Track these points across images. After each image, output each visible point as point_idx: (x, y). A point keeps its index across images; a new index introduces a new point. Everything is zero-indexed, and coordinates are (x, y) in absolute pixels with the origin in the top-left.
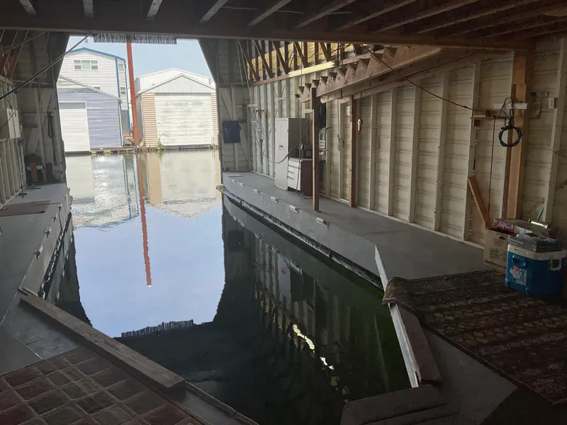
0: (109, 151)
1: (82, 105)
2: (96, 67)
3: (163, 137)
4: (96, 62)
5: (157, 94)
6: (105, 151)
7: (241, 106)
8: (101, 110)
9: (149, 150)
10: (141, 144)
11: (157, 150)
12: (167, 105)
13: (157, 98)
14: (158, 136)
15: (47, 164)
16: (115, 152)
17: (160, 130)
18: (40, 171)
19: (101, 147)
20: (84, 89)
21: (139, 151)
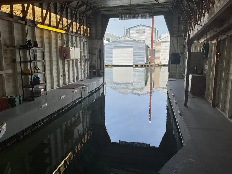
0: (140, 65)
1: (132, 47)
2: (144, 32)
3: (162, 60)
4: (144, 30)
5: (162, 42)
6: (138, 65)
7: (182, 46)
8: (138, 49)
9: (156, 66)
10: (153, 63)
11: (159, 66)
12: (166, 46)
13: (162, 44)
14: (160, 60)
15: (98, 69)
16: (142, 66)
17: (161, 57)
18: (94, 72)
19: (137, 63)
20: (133, 41)
21: (152, 66)
